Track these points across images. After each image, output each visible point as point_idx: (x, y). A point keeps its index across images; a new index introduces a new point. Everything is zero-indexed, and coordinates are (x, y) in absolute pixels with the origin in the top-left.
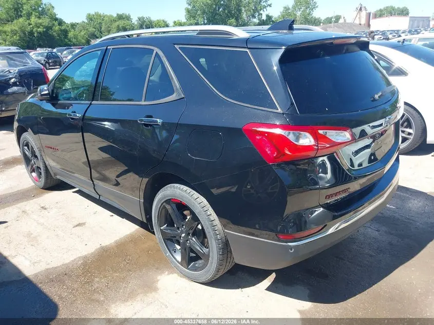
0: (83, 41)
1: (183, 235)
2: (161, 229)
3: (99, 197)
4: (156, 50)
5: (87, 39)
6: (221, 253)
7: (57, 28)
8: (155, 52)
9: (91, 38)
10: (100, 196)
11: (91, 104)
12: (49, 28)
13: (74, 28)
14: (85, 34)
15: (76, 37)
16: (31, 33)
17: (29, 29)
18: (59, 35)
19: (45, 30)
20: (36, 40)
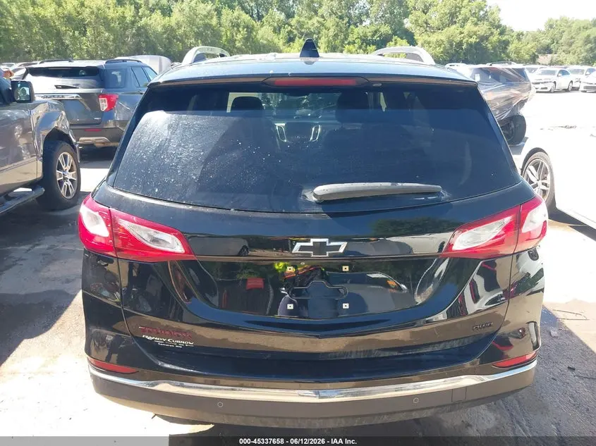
0: (527, 57)
5: (534, 53)
7: (494, 38)
9: (540, 53)
12: (484, 38)
13: (519, 39)
14: (532, 48)
15: (517, 52)
16: (460, 44)
17: (458, 39)
18: (494, 48)
19: (478, 40)
20: (462, 54)
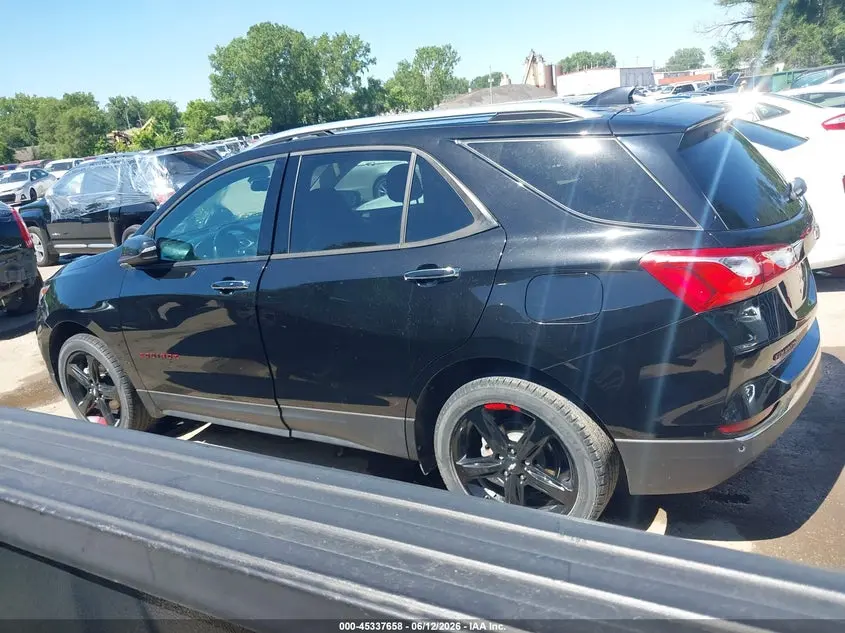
1: (512, 466)
2: (457, 467)
3: (290, 433)
4: (415, 152)
5: (5, 148)
6: (602, 482)
8: (414, 156)
9: (14, 146)
10: (290, 430)
11: (269, 259)
